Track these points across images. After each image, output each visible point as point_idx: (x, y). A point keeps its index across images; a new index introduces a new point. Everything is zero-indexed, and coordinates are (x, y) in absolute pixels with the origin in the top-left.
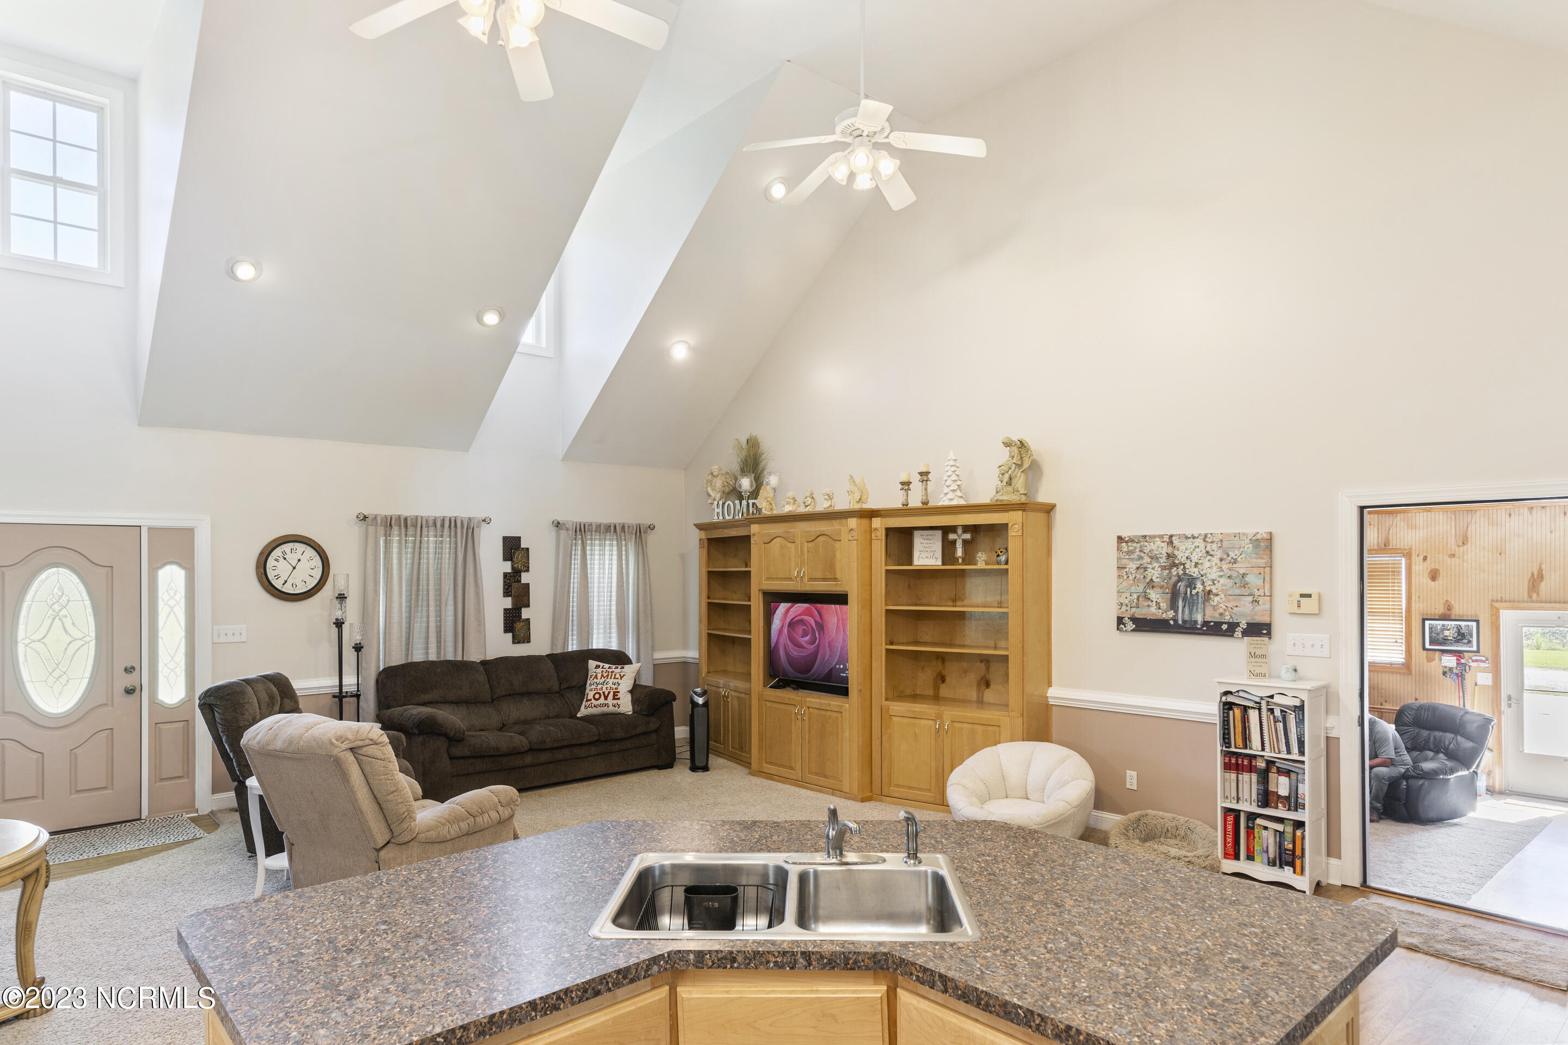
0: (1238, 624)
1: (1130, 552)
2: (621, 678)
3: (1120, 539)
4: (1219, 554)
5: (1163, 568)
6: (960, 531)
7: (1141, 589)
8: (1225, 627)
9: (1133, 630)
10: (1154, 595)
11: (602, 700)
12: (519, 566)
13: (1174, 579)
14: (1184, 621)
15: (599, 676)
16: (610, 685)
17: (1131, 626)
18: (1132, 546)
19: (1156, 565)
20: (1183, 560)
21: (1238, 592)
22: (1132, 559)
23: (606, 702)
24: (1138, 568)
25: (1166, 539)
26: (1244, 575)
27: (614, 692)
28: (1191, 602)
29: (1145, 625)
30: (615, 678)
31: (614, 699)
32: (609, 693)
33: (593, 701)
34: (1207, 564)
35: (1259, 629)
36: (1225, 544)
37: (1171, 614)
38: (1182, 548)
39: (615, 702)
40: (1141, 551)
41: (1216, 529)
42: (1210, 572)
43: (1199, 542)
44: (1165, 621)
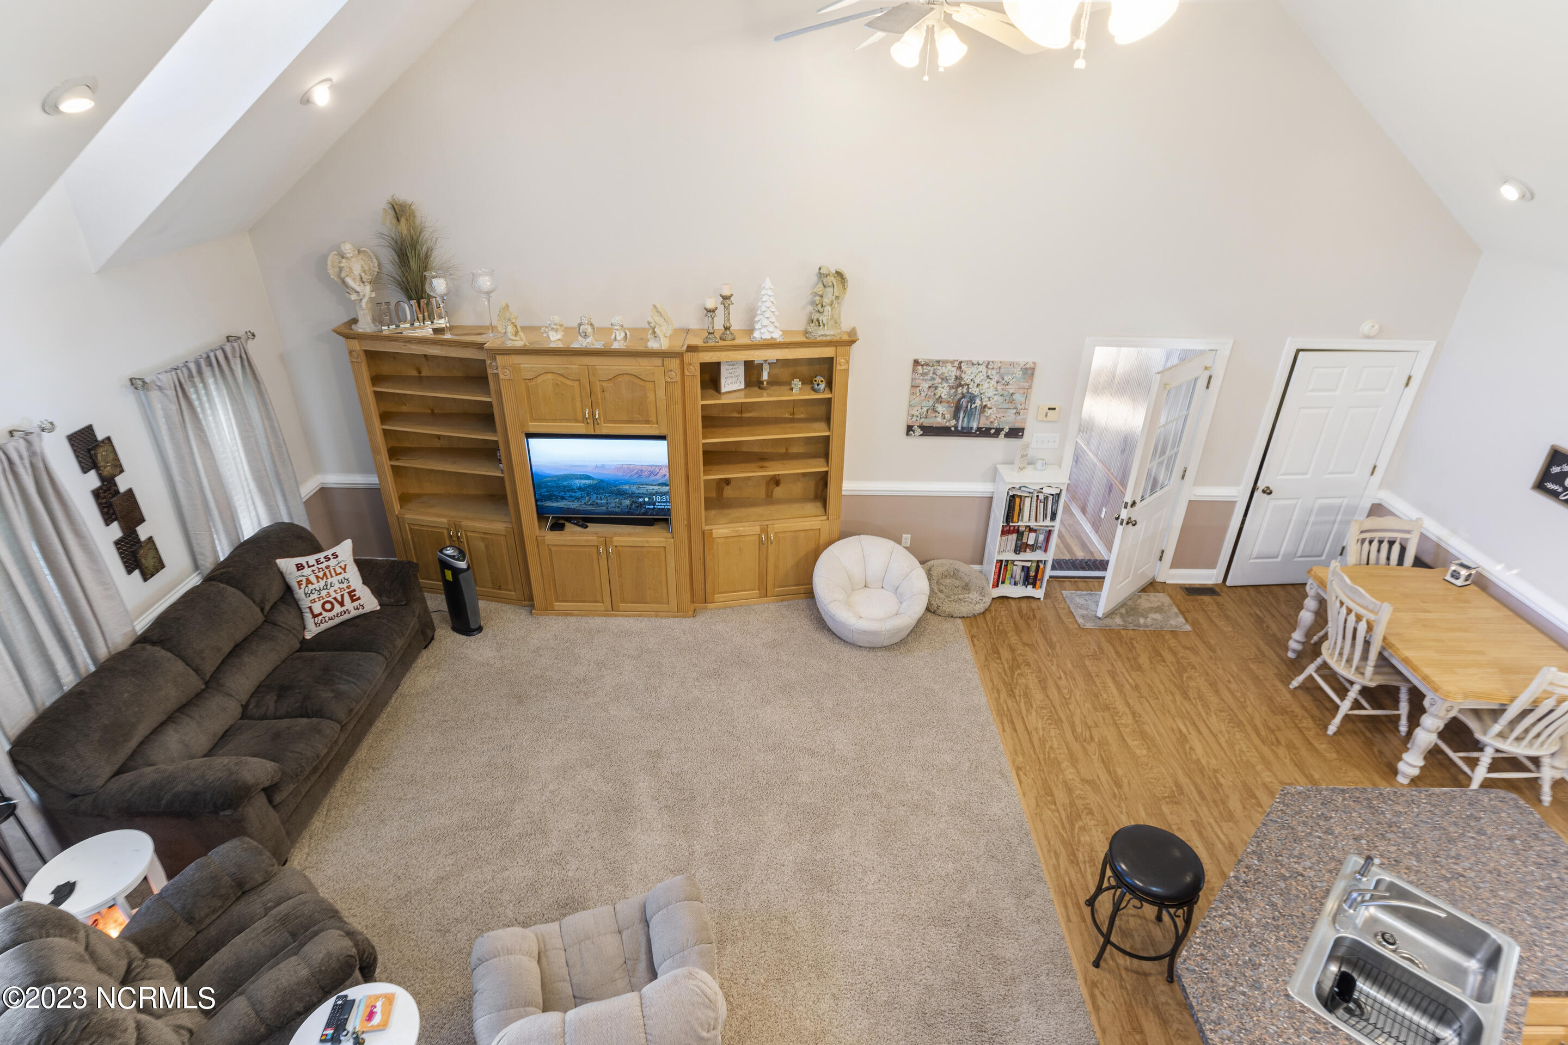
0: (1002, 429)
1: (924, 374)
2: (344, 569)
3: (916, 362)
4: (996, 378)
5: (951, 388)
7: (931, 403)
8: (993, 431)
9: (921, 435)
10: (941, 408)
11: (338, 608)
12: (107, 471)
13: (959, 396)
14: (963, 428)
15: (313, 578)
16: (337, 586)
17: (919, 432)
18: (926, 369)
19: (945, 385)
20: (968, 381)
21: (1006, 406)
22: (925, 380)
23: (344, 608)
24: (930, 387)
25: (956, 364)
26: (1012, 395)
27: (349, 593)
28: (970, 414)
29: (929, 431)
30: (337, 575)
31: (353, 601)
32: (342, 596)
33: (325, 614)
34: (986, 385)
35: (1016, 433)
36: (1002, 370)
37: (953, 422)
38: (969, 372)
39: (356, 603)
40: (933, 373)
41: (997, 357)
42: (988, 392)
43: (983, 368)
44: (949, 428)
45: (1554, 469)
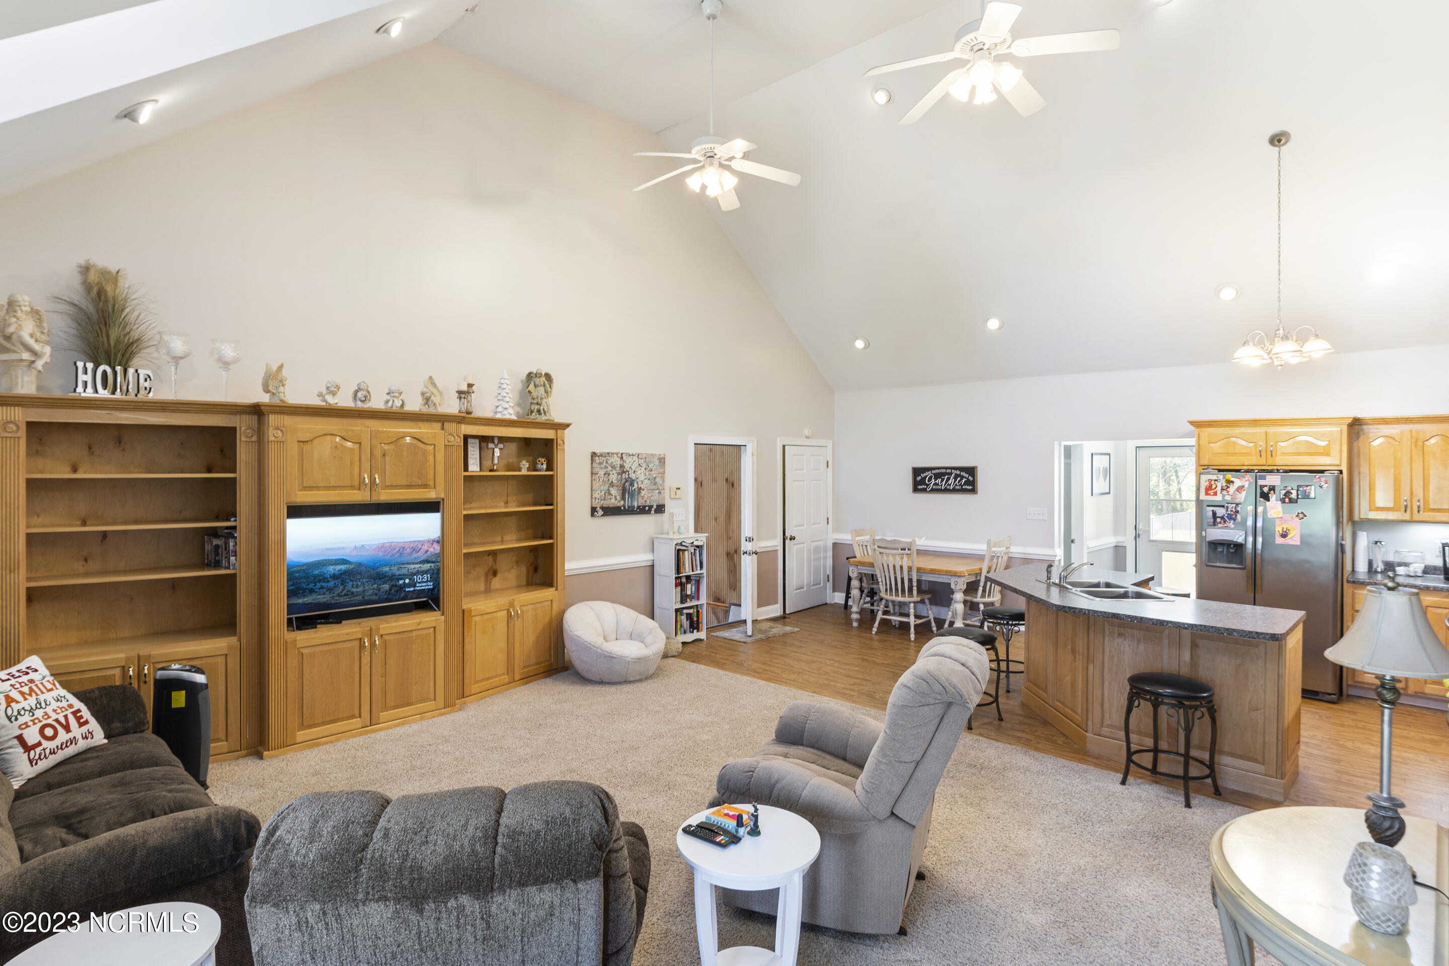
0: (652, 506)
1: (600, 463)
3: (594, 455)
4: (644, 466)
5: (618, 474)
6: (496, 441)
7: (606, 487)
8: (647, 508)
9: (602, 515)
10: (613, 491)
11: (66, 734)
13: (624, 481)
14: (628, 507)
17: (601, 512)
18: (602, 459)
19: (614, 472)
21: (652, 487)
22: (601, 468)
23: (72, 735)
24: (605, 474)
25: (619, 455)
26: (655, 478)
27: (71, 715)
28: (632, 495)
29: (607, 511)
31: (80, 726)
34: (639, 472)
35: (660, 509)
36: (647, 460)
38: (628, 461)
39: (84, 730)
40: (607, 463)
41: (644, 450)
42: (640, 476)
43: (635, 458)
44: (619, 508)
45: (919, 478)
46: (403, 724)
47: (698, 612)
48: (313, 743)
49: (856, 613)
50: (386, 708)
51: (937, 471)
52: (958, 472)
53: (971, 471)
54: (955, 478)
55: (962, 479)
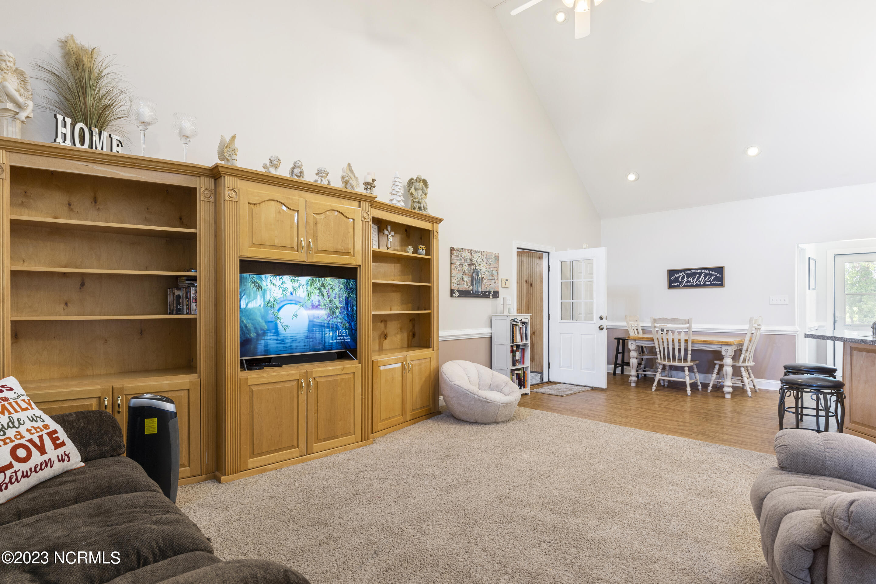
0: (491, 292)
1: (457, 256)
3: (452, 249)
4: (485, 260)
5: (469, 265)
6: (390, 226)
7: (461, 275)
8: (487, 293)
9: (458, 297)
10: (466, 279)
13: (472, 271)
14: (475, 291)
17: (457, 294)
18: (458, 253)
19: (466, 264)
20: (475, 262)
21: (491, 278)
22: (457, 260)
23: (47, 457)
24: (460, 265)
25: (469, 251)
28: (477, 282)
29: (461, 294)
31: (57, 446)
33: (17, 466)
34: (482, 265)
35: (496, 295)
36: (487, 256)
37: (471, 288)
38: (475, 256)
40: (461, 256)
41: (486, 249)
42: (483, 268)
43: (480, 255)
44: (469, 291)
45: (673, 278)
46: (330, 454)
47: (524, 373)
48: (262, 469)
49: (634, 376)
50: (318, 440)
51: (689, 272)
52: (708, 272)
53: (720, 270)
54: (705, 276)
55: (711, 277)
